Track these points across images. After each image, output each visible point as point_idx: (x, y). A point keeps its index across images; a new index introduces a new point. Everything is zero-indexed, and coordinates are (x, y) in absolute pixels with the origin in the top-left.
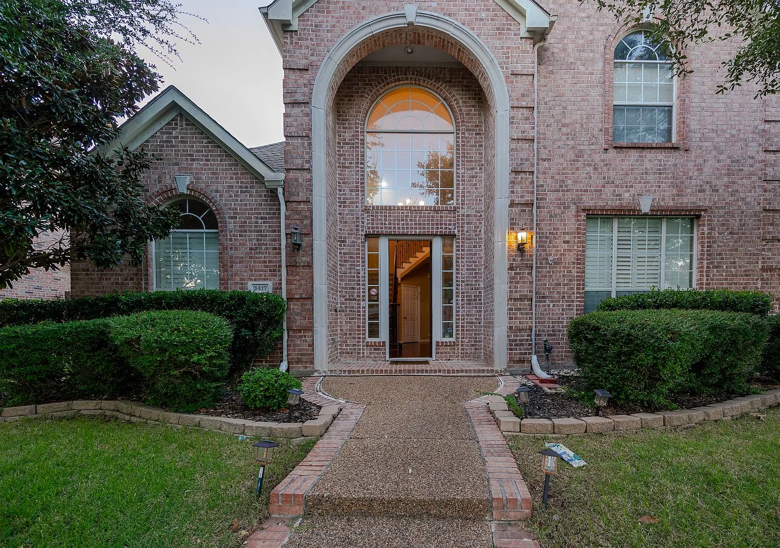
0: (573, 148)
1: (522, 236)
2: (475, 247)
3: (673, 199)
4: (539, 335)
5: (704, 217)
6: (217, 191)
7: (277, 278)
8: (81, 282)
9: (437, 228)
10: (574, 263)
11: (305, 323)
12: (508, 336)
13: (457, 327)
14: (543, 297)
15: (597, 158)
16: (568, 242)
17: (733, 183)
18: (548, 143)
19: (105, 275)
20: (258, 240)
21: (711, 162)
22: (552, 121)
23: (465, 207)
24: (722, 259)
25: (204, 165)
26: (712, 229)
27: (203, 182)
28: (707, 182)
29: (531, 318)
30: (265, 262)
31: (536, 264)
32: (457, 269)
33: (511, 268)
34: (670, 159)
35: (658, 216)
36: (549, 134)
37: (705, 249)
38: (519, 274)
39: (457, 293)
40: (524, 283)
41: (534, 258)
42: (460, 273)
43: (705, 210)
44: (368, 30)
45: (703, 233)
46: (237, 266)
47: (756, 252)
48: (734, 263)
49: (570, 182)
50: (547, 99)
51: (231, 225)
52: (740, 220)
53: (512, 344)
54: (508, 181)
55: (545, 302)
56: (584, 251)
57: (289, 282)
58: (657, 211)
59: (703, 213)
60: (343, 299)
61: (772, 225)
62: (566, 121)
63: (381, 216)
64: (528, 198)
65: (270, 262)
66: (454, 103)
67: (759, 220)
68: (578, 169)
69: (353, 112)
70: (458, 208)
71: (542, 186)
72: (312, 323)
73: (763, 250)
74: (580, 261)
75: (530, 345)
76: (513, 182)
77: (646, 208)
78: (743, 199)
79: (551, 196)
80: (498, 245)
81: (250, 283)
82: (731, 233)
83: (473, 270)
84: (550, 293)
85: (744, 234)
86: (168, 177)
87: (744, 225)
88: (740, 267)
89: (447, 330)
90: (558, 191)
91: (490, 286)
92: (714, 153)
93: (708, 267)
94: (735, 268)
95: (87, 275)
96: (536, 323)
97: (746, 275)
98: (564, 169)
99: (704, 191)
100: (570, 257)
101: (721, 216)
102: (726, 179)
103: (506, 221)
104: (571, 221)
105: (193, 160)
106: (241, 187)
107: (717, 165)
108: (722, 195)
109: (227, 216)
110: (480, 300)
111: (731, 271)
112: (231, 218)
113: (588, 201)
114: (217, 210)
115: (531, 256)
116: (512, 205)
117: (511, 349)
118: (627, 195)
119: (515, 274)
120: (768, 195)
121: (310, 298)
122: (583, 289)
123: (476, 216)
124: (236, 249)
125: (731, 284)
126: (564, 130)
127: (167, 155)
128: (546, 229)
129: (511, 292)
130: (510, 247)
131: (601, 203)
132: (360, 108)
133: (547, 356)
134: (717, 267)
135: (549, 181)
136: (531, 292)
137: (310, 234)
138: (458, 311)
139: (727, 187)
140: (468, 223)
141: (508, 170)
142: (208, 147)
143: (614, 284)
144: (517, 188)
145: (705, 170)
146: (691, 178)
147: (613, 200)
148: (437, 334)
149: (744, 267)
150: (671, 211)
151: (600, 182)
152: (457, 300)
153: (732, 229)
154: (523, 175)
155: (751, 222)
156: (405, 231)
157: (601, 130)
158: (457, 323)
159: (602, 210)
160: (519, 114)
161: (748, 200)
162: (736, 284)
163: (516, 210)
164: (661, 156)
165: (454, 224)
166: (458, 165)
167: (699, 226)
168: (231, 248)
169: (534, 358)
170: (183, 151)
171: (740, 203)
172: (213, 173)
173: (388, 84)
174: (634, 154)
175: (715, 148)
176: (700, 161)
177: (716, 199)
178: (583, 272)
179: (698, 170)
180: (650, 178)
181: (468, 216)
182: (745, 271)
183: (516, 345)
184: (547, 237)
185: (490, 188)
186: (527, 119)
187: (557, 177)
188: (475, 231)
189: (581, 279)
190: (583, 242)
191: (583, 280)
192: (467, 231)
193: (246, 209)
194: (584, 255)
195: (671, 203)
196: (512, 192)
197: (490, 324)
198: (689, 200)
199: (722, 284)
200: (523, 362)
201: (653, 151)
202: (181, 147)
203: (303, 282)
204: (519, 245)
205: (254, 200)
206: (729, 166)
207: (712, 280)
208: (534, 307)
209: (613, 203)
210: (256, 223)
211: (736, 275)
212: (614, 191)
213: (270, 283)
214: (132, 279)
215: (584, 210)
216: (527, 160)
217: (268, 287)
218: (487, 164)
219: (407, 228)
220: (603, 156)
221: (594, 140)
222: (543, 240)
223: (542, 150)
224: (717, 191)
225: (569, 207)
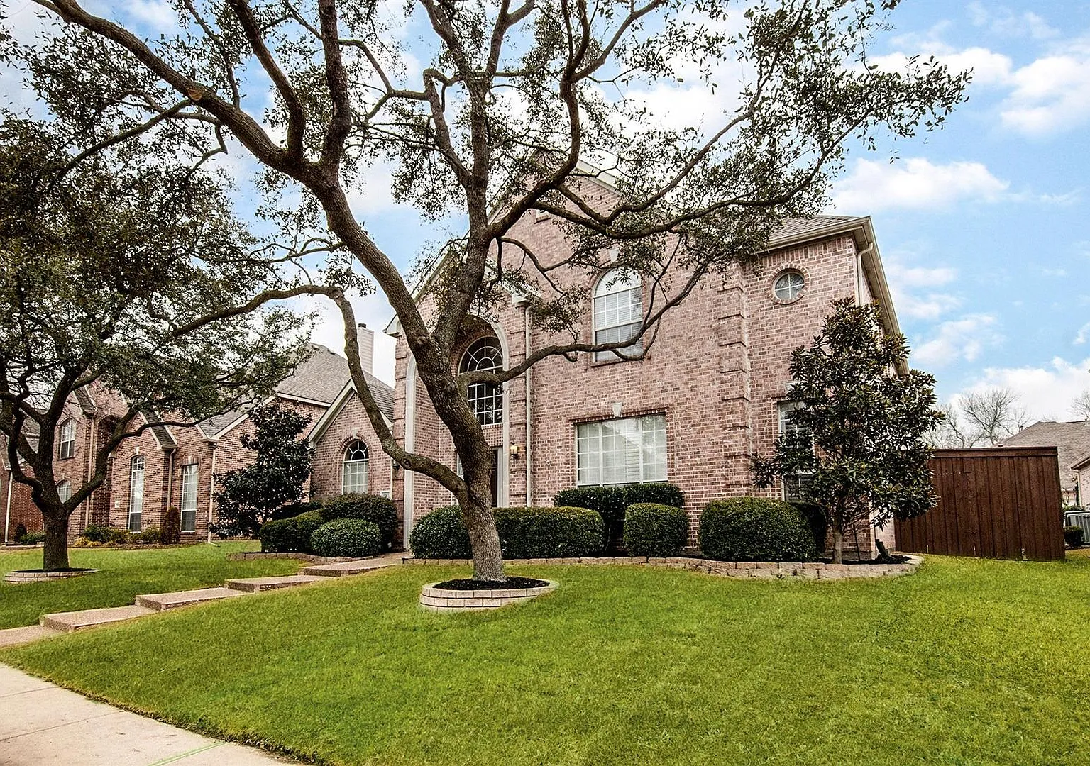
0: (562, 372)
1: (514, 448)
3: (640, 402)
5: (667, 413)
6: (369, 436)
10: (565, 464)
11: (400, 517)
14: (544, 493)
15: (580, 377)
16: (561, 447)
17: (692, 379)
19: (322, 490)
21: (672, 365)
24: (687, 450)
25: (365, 420)
26: (674, 424)
27: (364, 431)
28: (669, 383)
33: (511, 473)
34: (636, 368)
35: (628, 417)
37: (670, 443)
38: (517, 476)
40: (519, 483)
41: (528, 463)
43: (668, 408)
45: (668, 429)
47: (719, 440)
48: (698, 452)
51: (374, 456)
52: (701, 412)
57: (393, 491)
58: (627, 414)
59: (666, 410)
61: (731, 413)
67: (719, 410)
68: (566, 388)
72: (403, 517)
73: (724, 438)
74: (569, 462)
76: (511, 410)
77: (617, 414)
78: (703, 393)
80: (503, 456)
81: (381, 492)
82: (693, 425)
84: (549, 489)
85: (705, 425)
86: (349, 430)
87: (705, 416)
88: (704, 456)
90: (553, 408)
92: (673, 356)
93: (673, 459)
94: (699, 457)
97: (711, 464)
99: (666, 391)
100: (562, 460)
101: (683, 411)
102: (685, 377)
103: (508, 438)
104: (562, 430)
105: (361, 418)
107: (677, 366)
108: (683, 392)
111: (696, 461)
112: (375, 451)
114: (369, 447)
115: (524, 462)
116: (512, 426)
118: (603, 403)
119: (514, 476)
120: (724, 386)
121: (403, 500)
122: (573, 484)
124: (376, 470)
125: (697, 473)
128: (545, 437)
129: (511, 490)
130: (510, 456)
131: (584, 413)
134: (682, 458)
136: (524, 489)
139: (687, 384)
141: (508, 401)
143: (602, 479)
144: (514, 413)
145: (667, 372)
146: (654, 381)
147: (592, 409)
149: (708, 456)
150: (639, 412)
151: (583, 396)
153: (694, 421)
155: (712, 413)
159: (585, 418)
161: (707, 393)
162: (701, 472)
163: (514, 428)
164: (629, 367)
167: (666, 422)
171: (700, 397)
174: (608, 369)
175: (674, 352)
176: (662, 365)
177: (677, 396)
179: (660, 373)
180: (620, 387)
182: (709, 460)
184: (546, 445)
189: (571, 476)
191: (572, 478)
196: (511, 417)
198: (652, 402)
199: (688, 473)
201: (622, 364)
203: (399, 490)
204: (514, 455)
206: (687, 365)
207: (678, 470)
208: (529, 501)
209: (592, 412)
211: (701, 464)
212: (593, 402)
214: (332, 492)
216: (520, 392)
220: (584, 376)
221: (577, 364)
222: (542, 446)
224: (678, 389)
225: (561, 420)
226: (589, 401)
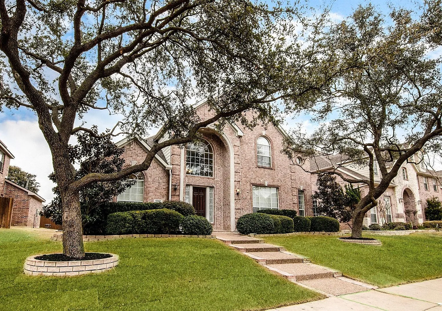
0: (248, 166)
1: (238, 190)
10: (250, 199)
12: (235, 220)
15: (254, 169)
16: (248, 193)
20: (158, 185)
22: (243, 158)
23: (217, 178)
24: (284, 200)
25: (141, 158)
26: (281, 192)
28: (280, 179)
29: (241, 215)
33: (235, 200)
36: (242, 161)
38: (237, 201)
39: (214, 206)
40: (239, 204)
42: (215, 199)
46: (151, 194)
47: (291, 199)
48: (287, 201)
49: (248, 175)
51: (149, 180)
53: (236, 223)
56: (252, 196)
58: (269, 185)
59: (279, 187)
63: (192, 179)
64: (239, 180)
65: (162, 193)
66: (214, 146)
68: (249, 172)
70: (215, 178)
76: (235, 175)
80: (231, 193)
83: (219, 199)
84: (244, 208)
85: (288, 193)
86: (128, 161)
89: (211, 219)
90: (245, 178)
91: (227, 205)
92: (280, 171)
97: (290, 205)
98: (246, 171)
99: (279, 181)
100: (249, 197)
101: (283, 188)
103: (234, 186)
104: (248, 187)
105: (138, 156)
106: (154, 167)
107: (281, 175)
108: (283, 183)
109: (148, 176)
110: (222, 209)
111: (286, 204)
113: (254, 181)
114: (145, 174)
115: (240, 196)
116: (235, 181)
118: (262, 180)
122: (253, 207)
123: (220, 181)
124: (151, 188)
126: (246, 160)
127: (128, 153)
128: (243, 188)
129: (235, 207)
130: (235, 193)
131: (256, 182)
134: (283, 202)
137: (179, 185)
138: (215, 213)
139: (284, 181)
141: (234, 171)
143: (260, 206)
145: (279, 175)
151: (255, 176)
152: (214, 209)
153: (286, 192)
154: (238, 173)
155: (290, 190)
157: (255, 162)
158: (214, 217)
159: (256, 184)
163: (236, 183)
164: (269, 171)
168: (149, 187)
171: (287, 185)
176: (278, 173)
178: (252, 202)
179: (277, 175)
180: (267, 176)
184: (243, 191)
186: (238, 158)
187: (245, 174)
188: (220, 186)
190: (252, 193)
192: (218, 186)
193: (155, 175)
195: (272, 184)
196: (235, 178)
201: (267, 169)
202: (134, 151)
204: (237, 193)
208: (241, 211)
209: (258, 183)
210: (158, 179)
213: (162, 200)
215: (252, 184)
216: (238, 169)
220: (256, 169)
221: (253, 164)
225: (248, 182)
226: (257, 178)
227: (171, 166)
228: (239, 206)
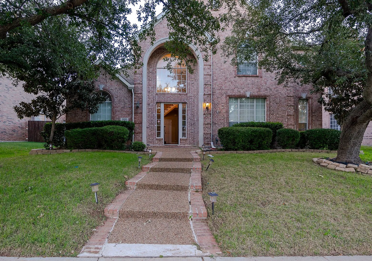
0: (224, 76)
1: (207, 104)
2: (193, 107)
3: (257, 93)
4: (214, 136)
5: (267, 98)
6: (112, 90)
7: (130, 117)
8: (69, 118)
9: (180, 100)
10: (225, 113)
11: (140, 131)
12: (204, 136)
13: (187, 134)
14: (215, 124)
15: (232, 79)
16: (223, 106)
17: (277, 87)
18: (217, 75)
19: (76, 115)
20: (124, 105)
21: (270, 81)
22: (217, 68)
23: (190, 93)
24: (274, 112)
25: (108, 81)
26: (270, 102)
27: (108, 87)
28: (268, 87)
29: (211, 130)
30: (126, 112)
31: (213, 113)
32: (187, 114)
33: (204, 114)
34: (256, 80)
35: (253, 97)
36: (217, 72)
37: (268, 109)
38: (207, 116)
39: (187, 122)
40: (208, 119)
41: (212, 111)
42: (188, 115)
43: (268, 96)
44: (160, 42)
45: (267, 104)
46: (117, 113)
47: (285, 110)
48: (278, 113)
49: (223, 87)
50: (216, 61)
52: (280, 99)
53: (205, 138)
54: (203, 88)
55: (216, 125)
56: (228, 109)
57: (135, 118)
58: (252, 96)
59: (267, 97)
60: (149, 124)
61: (290, 101)
62: (222, 68)
63: (162, 96)
64: (209, 93)
65: (128, 112)
67: (286, 100)
68: (226, 83)
69: (153, 62)
70: (188, 94)
71: (215, 88)
72: (142, 131)
73: (287, 109)
74: (227, 112)
75: (210, 139)
77: (248, 95)
78: (280, 93)
79: (218, 92)
80: (200, 107)
81: (121, 118)
82: (277, 104)
83: (193, 114)
84: (217, 122)
85: (281, 104)
87: (281, 101)
89: (184, 135)
90: (220, 90)
91: (198, 120)
92: (270, 78)
93: (269, 115)
94: (278, 115)
95: (71, 115)
96: (213, 132)
97: (282, 117)
98: (221, 83)
99: (267, 90)
100: (224, 111)
101: (273, 98)
102: (274, 86)
103: (203, 100)
104: (224, 99)
105: (104, 80)
106: (119, 88)
107: (271, 82)
108: (273, 91)
109: (115, 97)
110: (195, 125)
112: (116, 98)
113: (229, 93)
114: (112, 95)
115: (211, 111)
116: (204, 95)
117: (204, 140)
118: (242, 91)
119: (206, 116)
120: (288, 91)
121: (141, 123)
122: (228, 121)
123: (194, 96)
124: (117, 107)
125: (277, 120)
126: (221, 71)
128: (216, 101)
129: (204, 122)
130: (204, 108)
131: (234, 94)
132: (155, 61)
133: (217, 143)
134: (272, 114)
135: (217, 87)
136: (211, 122)
137: (142, 103)
138: (187, 128)
139: (275, 89)
140: (191, 99)
141: (203, 84)
142: (109, 76)
143: (239, 120)
144: (206, 90)
145: (268, 83)
146: (263, 86)
147: (237, 93)
148: (180, 136)
149: (281, 114)
150: (257, 96)
151: (233, 87)
152: (187, 125)
153: (277, 102)
154: (208, 86)
155: (283, 100)
156: (170, 101)
157: (233, 71)
158: (187, 132)
159: (234, 96)
160: (207, 67)
161: (282, 93)
162: (279, 120)
163: (206, 96)
164: (253, 79)
165: (186, 99)
166: (188, 80)
167: (266, 101)
168: (116, 107)
169: (212, 143)
170: (102, 77)
171: (279, 94)
172: (111, 84)
173: (164, 53)
174: (244, 78)
175: (271, 77)
176: (266, 80)
177: (271, 92)
178: (228, 116)
179: (265, 83)
180: (250, 86)
181: (191, 96)
182: (282, 116)
183: (206, 139)
184: (216, 105)
185: (198, 88)
186: (209, 68)
187: (219, 85)
188: (193, 101)
189: (228, 117)
190: (228, 106)
191: (228, 118)
192: (191, 101)
193: (121, 95)
194: (228, 110)
196: (204, 91)
197: (198, 132)
198: (262, 93)
199: (274, 120)
200: (208, 144)
201: (250, 77)
203: (139, 118)
204: (207, 107)
205: (123, 93)
206: (275, 82)
207: (271, 118)
208: (212, 127)
211: (279, 117)
212: (238, 90)
213: (128, 119)
214: (85, 117)
215: (228, 96)
216: (209, 81)
217: (127, 119)
218: (197, 80)
219: (170, 100)
220: (234, 79)
221: (231, 74)
222: (214, 105)
223: (214, 77)
224: (272, 90)
225: (223, 95)
226: (236, 90)
227: (133, 86)
228: (208, 121)
